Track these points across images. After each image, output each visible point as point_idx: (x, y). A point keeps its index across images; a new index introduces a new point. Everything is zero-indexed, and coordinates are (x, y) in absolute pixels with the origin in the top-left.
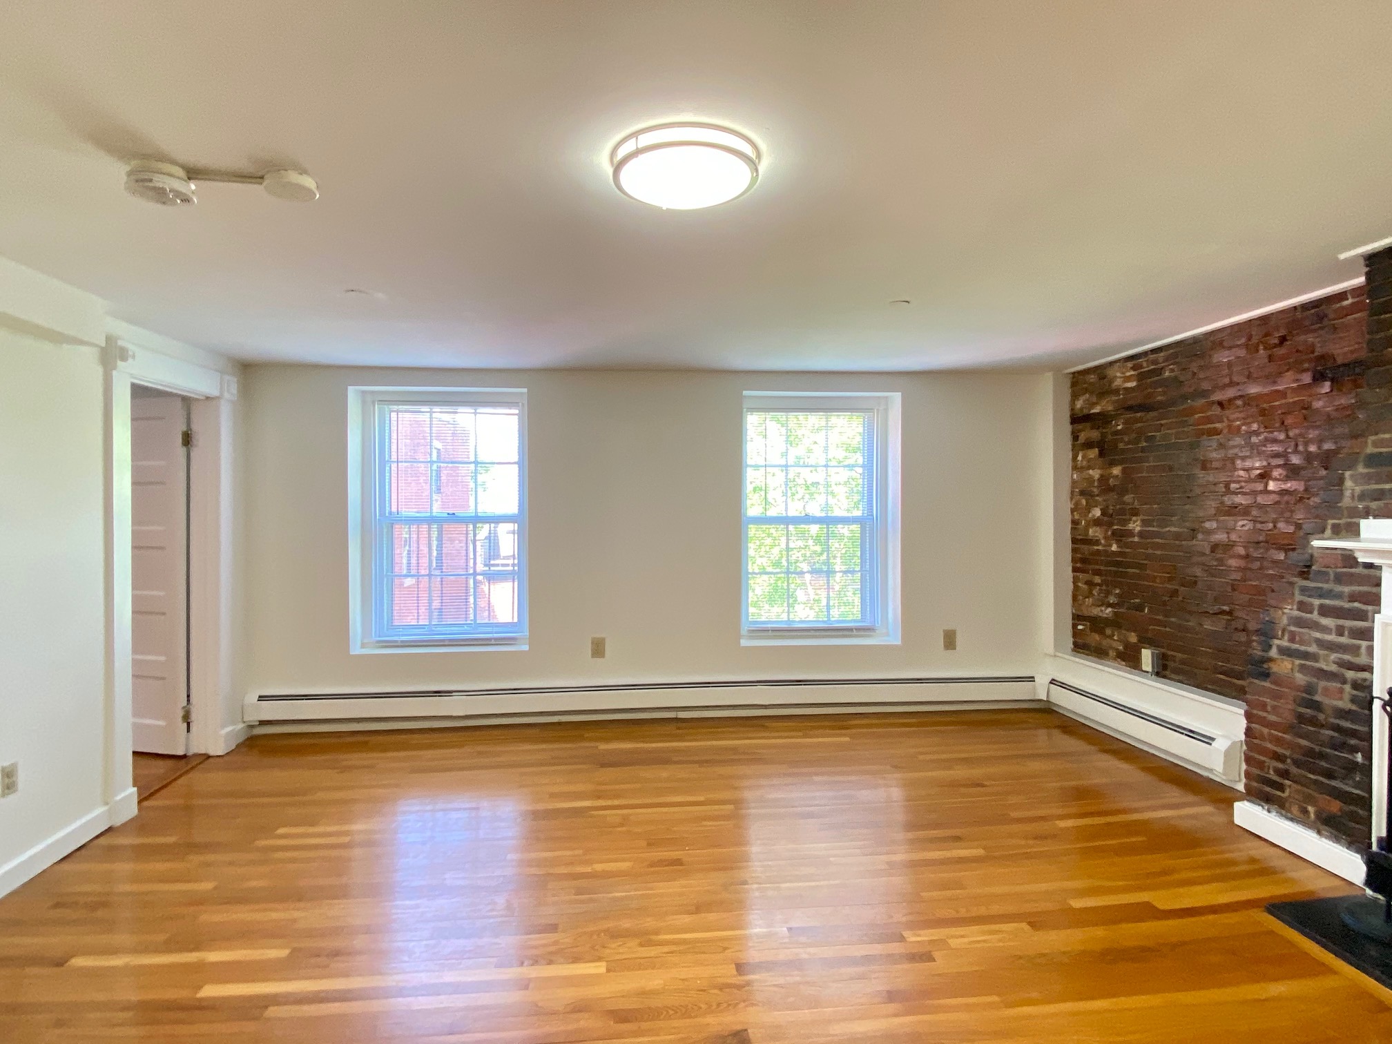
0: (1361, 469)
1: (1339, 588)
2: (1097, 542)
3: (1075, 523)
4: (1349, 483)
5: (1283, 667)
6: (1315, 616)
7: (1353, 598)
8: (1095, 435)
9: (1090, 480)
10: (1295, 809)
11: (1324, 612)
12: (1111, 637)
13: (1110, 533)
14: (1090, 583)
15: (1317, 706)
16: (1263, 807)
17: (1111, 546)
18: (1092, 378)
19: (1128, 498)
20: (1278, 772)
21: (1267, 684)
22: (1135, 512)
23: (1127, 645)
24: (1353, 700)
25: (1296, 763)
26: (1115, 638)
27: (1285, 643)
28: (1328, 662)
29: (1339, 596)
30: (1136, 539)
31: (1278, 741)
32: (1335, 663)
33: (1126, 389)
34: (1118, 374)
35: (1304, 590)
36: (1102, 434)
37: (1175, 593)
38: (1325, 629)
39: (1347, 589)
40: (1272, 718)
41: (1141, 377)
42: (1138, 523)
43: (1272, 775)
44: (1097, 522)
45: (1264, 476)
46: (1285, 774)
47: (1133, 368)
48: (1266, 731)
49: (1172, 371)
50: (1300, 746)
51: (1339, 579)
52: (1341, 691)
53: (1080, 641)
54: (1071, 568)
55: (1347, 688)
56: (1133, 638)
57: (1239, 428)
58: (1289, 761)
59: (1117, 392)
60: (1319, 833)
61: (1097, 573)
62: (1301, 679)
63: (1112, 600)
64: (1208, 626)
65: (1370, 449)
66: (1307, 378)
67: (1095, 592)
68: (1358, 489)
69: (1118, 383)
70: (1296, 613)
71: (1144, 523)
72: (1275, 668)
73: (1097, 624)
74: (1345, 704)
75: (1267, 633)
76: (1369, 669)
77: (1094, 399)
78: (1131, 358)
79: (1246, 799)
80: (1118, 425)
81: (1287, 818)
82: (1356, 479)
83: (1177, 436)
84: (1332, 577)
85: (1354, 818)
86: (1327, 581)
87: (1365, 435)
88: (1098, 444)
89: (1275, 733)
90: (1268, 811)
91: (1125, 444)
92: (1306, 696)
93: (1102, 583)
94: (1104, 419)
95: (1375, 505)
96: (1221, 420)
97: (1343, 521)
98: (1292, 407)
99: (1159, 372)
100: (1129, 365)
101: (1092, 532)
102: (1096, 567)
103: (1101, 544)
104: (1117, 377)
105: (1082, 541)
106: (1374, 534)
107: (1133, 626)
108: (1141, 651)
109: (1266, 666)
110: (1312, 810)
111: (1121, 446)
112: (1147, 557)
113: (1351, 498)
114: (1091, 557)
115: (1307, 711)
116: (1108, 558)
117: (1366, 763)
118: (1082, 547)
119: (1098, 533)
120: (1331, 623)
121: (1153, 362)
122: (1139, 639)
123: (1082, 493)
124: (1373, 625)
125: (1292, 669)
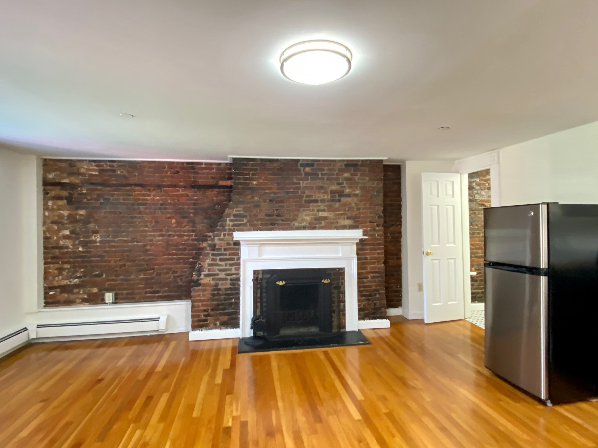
0: (232, 218)
1: (225, 252)
2: (67, 247)
3: (46, 238)
4: (228, 222)
5: (206, 281)
6: (218, 262)
7: (230, 254)
8: (65, 193)
9: (61, 216)
10: (212, 325)
11: (221, 260)
12: (78, 293)
13: (77, 242)
14: (60, 270)
15: (219, 290)
16: (199, 330)
17: (78, 248)
18: (63, 165)
19: (92, 226)
20: (205, 316)
21: (200, 288)
22: (96, 232)
23: (89, 294)
24: (231, 284)
25: (212, 310)
26: (81, 293)
27: (206, 272)
28: (222, 275)
29: (226, 255)
30: (98, 244)
31: (206, 305)
32: (224, 275)
33: (91, 175)
34: (86, 167)
35: (213, 255)
36: (69, 193)
37: (124, 265)
38: (221, 265)
39: (228, 252)
40: (203, 298)
41: (101, 171)
42: (98, 237)
43: (203, 317)
44: (67, 237)
46: (208, 315)
47: (97, 166)
48: (200, 304)
49: (121, 172)
50: (213, 304)
51: (225, 250)
52: (227, 283)
53: (50, 301)
54: (43, 263)
55: (229, 282)
56: (95, 290)
57: (158, 200)
58: (209, 310)
59: (83, 174)
60: (221, 329)
62: (213, 283)
63: (78, 274)
64: (142, 276)
65: (234, 212)
66: (188, 186)
67: (65, 273)
68: (231, 223)
69: (82, 170)
70: (211, 262)
71: (101, 236)
72: (202, 282)
73: (64, 289)
74: (229, 286)
75: (200, 271)
76: (238, 274)
77: (65, 175)
78: (95, 161)
79: (192, 330)
80: (82, 190)
81: (209, 329)
82: (230, 221)
83: (124, 199)
84: (223, 249)
85: (232, 319)
86: (221, 251)
87: (233, 208)
88: (66, 198)
89: (204, 303)
90: (202, 330)
91: (88, 200)
92: (215, 287)
93: (71, 268)
94: (72, 186)
95: (236, 228)
96: (149, 196)
97: (226, 233)
98: (182, 195)
99: (114, 171)
100: (93, 164)
101: (61, 243)
102: (66, 260)
103: (70, 248)
104: (83, 168)
105: (53, 248)
106: (238, 236)
107: (94, 285)
108: (103, 295)
109: (199, 282)
110: (218, 323)
111: (85, 200)
112: (106, 252)
113: (229, 226)
114: (60, 255)
115: (216, 292)
116: (76, 255)
117: (237, 301)
118: (53, 251)
119: (69, 243)
120: (223, 263)
121: (110, 166)
122: (100, 290)
123: (53, 222)
124: (238, 261)
125: (210, 280)
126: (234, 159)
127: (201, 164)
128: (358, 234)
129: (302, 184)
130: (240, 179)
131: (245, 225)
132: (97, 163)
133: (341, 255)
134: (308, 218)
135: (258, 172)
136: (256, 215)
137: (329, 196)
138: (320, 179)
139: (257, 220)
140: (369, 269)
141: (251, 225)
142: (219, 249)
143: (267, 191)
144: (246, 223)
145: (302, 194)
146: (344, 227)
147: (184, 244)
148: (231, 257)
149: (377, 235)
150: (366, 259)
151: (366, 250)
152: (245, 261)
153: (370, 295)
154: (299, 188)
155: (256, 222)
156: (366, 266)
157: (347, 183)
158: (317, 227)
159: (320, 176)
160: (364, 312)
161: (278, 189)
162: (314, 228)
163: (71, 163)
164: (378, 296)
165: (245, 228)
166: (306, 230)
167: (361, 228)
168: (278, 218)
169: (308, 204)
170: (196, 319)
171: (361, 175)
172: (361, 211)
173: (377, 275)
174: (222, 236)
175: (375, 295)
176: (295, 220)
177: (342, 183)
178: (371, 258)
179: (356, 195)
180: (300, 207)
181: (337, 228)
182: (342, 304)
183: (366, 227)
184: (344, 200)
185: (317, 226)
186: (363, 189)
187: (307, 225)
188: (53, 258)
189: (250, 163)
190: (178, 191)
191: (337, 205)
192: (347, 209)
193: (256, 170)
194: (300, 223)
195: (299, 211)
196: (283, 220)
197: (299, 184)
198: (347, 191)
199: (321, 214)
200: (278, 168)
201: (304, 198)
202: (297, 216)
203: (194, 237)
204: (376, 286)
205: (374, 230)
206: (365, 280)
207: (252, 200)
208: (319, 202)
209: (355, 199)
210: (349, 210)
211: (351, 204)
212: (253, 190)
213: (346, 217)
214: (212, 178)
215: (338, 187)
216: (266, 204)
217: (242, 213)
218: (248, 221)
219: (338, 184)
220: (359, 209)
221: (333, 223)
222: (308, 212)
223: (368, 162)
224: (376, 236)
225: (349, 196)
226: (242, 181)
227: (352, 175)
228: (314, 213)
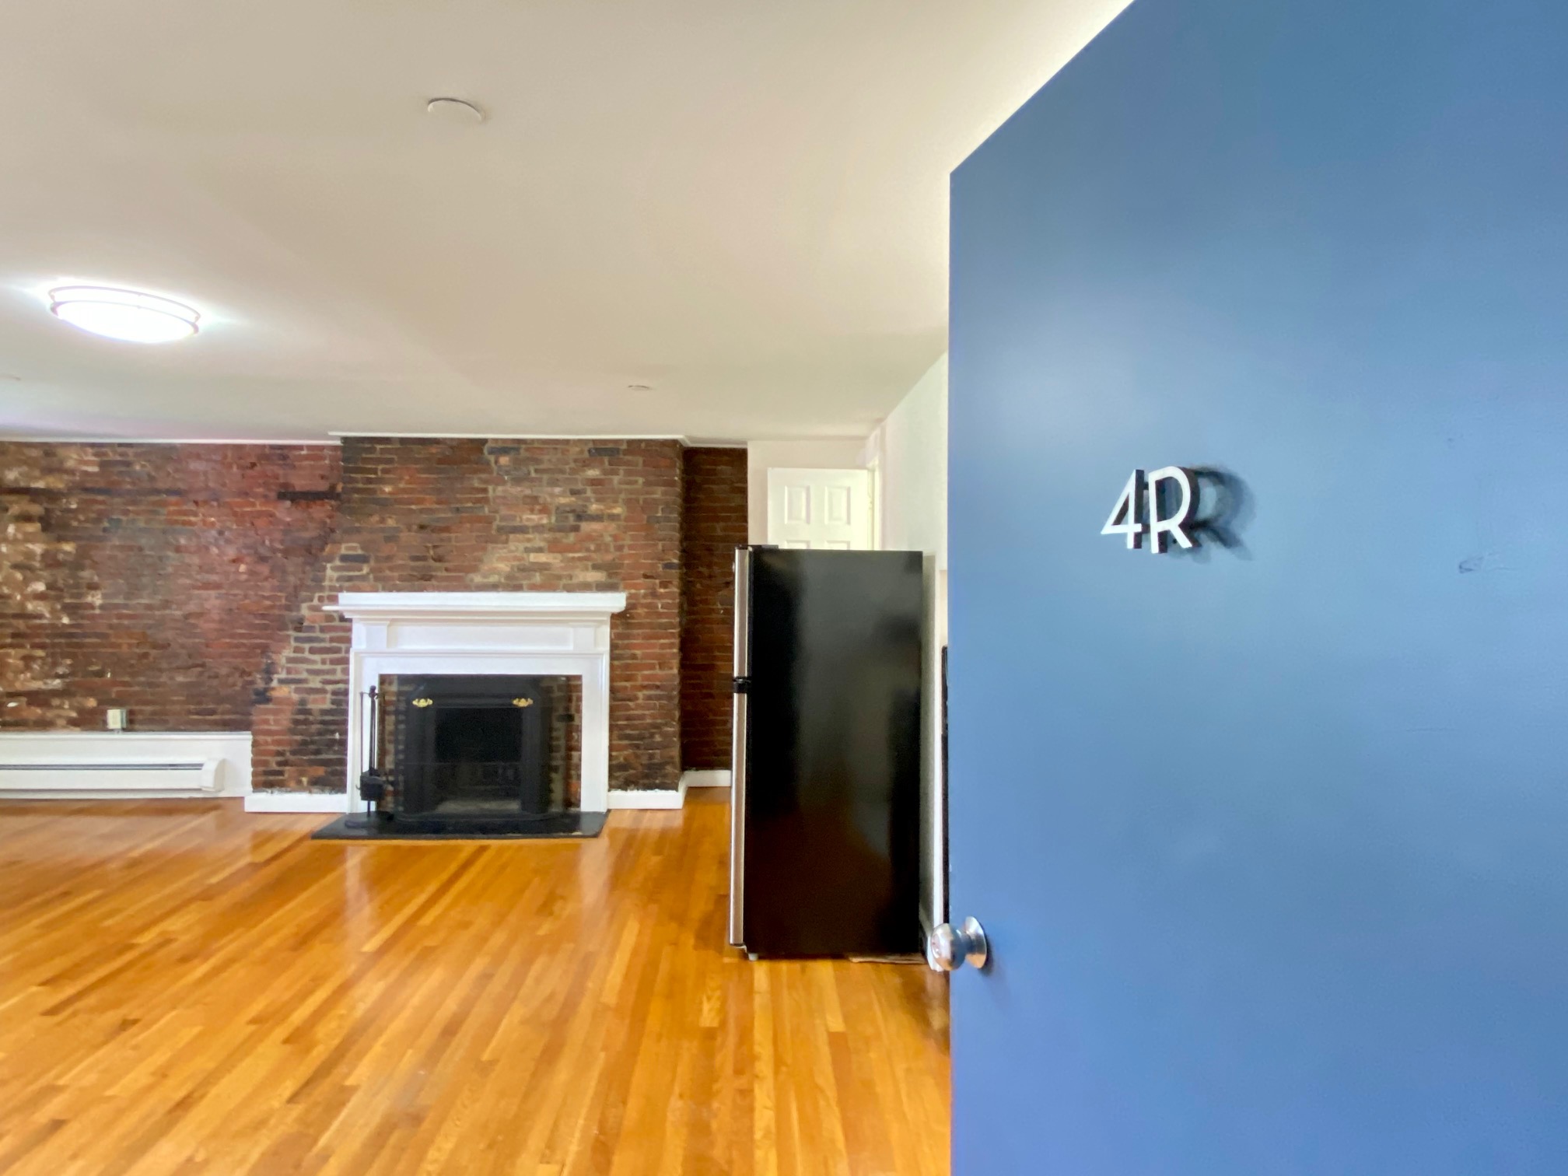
0: (338, 563)
1: (322, 635)
2: (40, 616)
4: (329, 572)
5: (282, 692)
6: (307, 655)
7: (332, 640)
8: (36, 509)
9: (30, 555)
10: (293, 784)
11: (312, 651)
12: (60, 707)
13: (59, 607)
14: (28, 659)
15: (308, 712)
16: (267, 792)
17: (61, 619)
18: (35, 453)
19: (86, 574)
20: (279, 764)
21: (270, 706)
22: (93, 587)
23: (82, 711)
25: (293, 753)
26: (66, 707)
27: (283, 675)
28: (315, 683)
29: (322, 640)
30: (97, 611)
31: (278, 743)
32: (320, 682)
33: (86, 473)
34: (75, 456)
35: (297, 639)
36: (47, 510)
37: (145, 655)
38: (314, 662)
39: (327, 636)
40: (274, 728)
41: (103, 465)
42: (99, 596)
43: (275, 767)
44: (40, 597)
45: (236, 561)
46: (285, 763)
47: (96, 455)
48: (269, 739)
49: (143, 466)
50: (296, 741)
51: (323, 630)
52: (325, 698)
53: (8, 720)
55: (329, 696)
56: (92, 703)
57: (213, 524)
58: (288, 754)
59: (72, 472)
60: (310, 792)
61: (42, 646)
62: (295, 697)
63: (60, 670)
64: (180, 679)
65: (343, 551)
66: (273, 495)
67: (36, 666)
68: (336, 575)
69: (70, 464)
70: (292, 655)
71: (104, 596)
72: (275, 694)
73: (35, 698)
74: (328, 706)
75: (269, 672)
76: (346, 682)
77: (37, 473)
78: (93, 445)
79: (254, 792)
80: (70, 504)
81: (287, 792)
82: (334, 569)
83: (147, 522)
84: (318, 629)
85: (334, 773)
86: (314, 632)
87: (340, 543)
88: (41, 519)
89: (276, 737)
90: (272, 793)
91: (80, 521)
92: (300, 707)
93: (47, 655)
94: (50, 495)
95: (347, 584)
96: (195, 515)
97: (326, 594)
98: (260, 514)
99: (128, 464)
100: (90, 450)
101: (30, 606)
102: (37, 640)
103: (46, 618)
104: (71, 458)
105: (16, 616)
106: (349, 602)
107: (90, 692)
108: (104, 713)
109: (268, 694)
110: (305, 780)
111: (75, 524)
112: (111, 627)
113: (331, 580)
114: (29, 631)
115: (301, 717)
116: (58, 631)
117: (343, 737)
118: (15, 622)
119: (41, 607)
120: (317, 657)
121: (121, 455)
122: (100, 703)
123: (16, 566)
124: (347, 655)
125: (290, 692)
126: (345, 439)
127: (300, 448)
128: (616, 601)
129: (495, 491)
130: (355, 481)
131: (363, 578)
132: (96, 450)
133: (570, 648)
134: (504, 567)
135: (396, 465)
136: (389, 558)
137: (553, 519)
138: (532, 480)
139: (391, 569)
140: (640, 678)
141: (376, 579)
142: (311, 629)
143: (413, 507)
144: (368, 574)
145: (492, 514)
146: (585, 587)
147: (263, 616)
148: (334, 644)
149: (660, 606)
150: (634, 657)
151: (634, 637)
152: (362, 655)
153: (641, 738)
154: (486, 500)
155: (388, 573)
156: (633, 672)
157: (594, 492)
158: (525, 587)
159: (533, 475)
160: (627, 773)
161: (439, 502)
162: (518, 588)
163: (49, 450)
164: (658, 738)
165: (365, 584)
166: (498, 591)
167: (626, 588)
168: (438, 564)
169: (504, 537)
170: (261, 769)
171: (629, 473)
172: (626, 551)
173: (658, 692)
174: (316, 602)
175: (652, 735)
176: (474, 569)
177: (584, 491)
178: (646, 656)
179: (613, 518)
180: (486, 542)
181: (570, 589)
182: (574, 753)
183: (634, 586)
184: (586, 527)
185: (525, 582)
186: (628, 503)
187: (503, 580)
188: (14, 636)
189: (378, 447)
190: (253, 505)
191: (572, 537)
192: (592, 547)
193: (390, 461)
194: (485, 577)
195: (484, 549)
196: (447, 570)
197: (485, 490)
198: (594, 508)
199: (533, 557)
200: (439, 456)
201: (497, 523)
202: (481, 560)
203: (283, 602)
204: (653, 716)
205: (654, 594)
206: (631, 704)
207: (382, 525)
208: (531, 530)
209: (612, 527)
210: (598, 550)
211: (602, 536)
212: (384, 505)
213: (590, 564)
214: (323, 477)
215: (573, 499)
216: (413, 534)
217: (360, 552)
218: (372, 570)
219: (573, 493)
220: (620, 548)
221: (559, 577)
222: (503, 553)
223: (643, 445)
224: (657, 607)
225: (597, 518)
226: (360, 485)
227: (605, 472)
228: (518, 554)
